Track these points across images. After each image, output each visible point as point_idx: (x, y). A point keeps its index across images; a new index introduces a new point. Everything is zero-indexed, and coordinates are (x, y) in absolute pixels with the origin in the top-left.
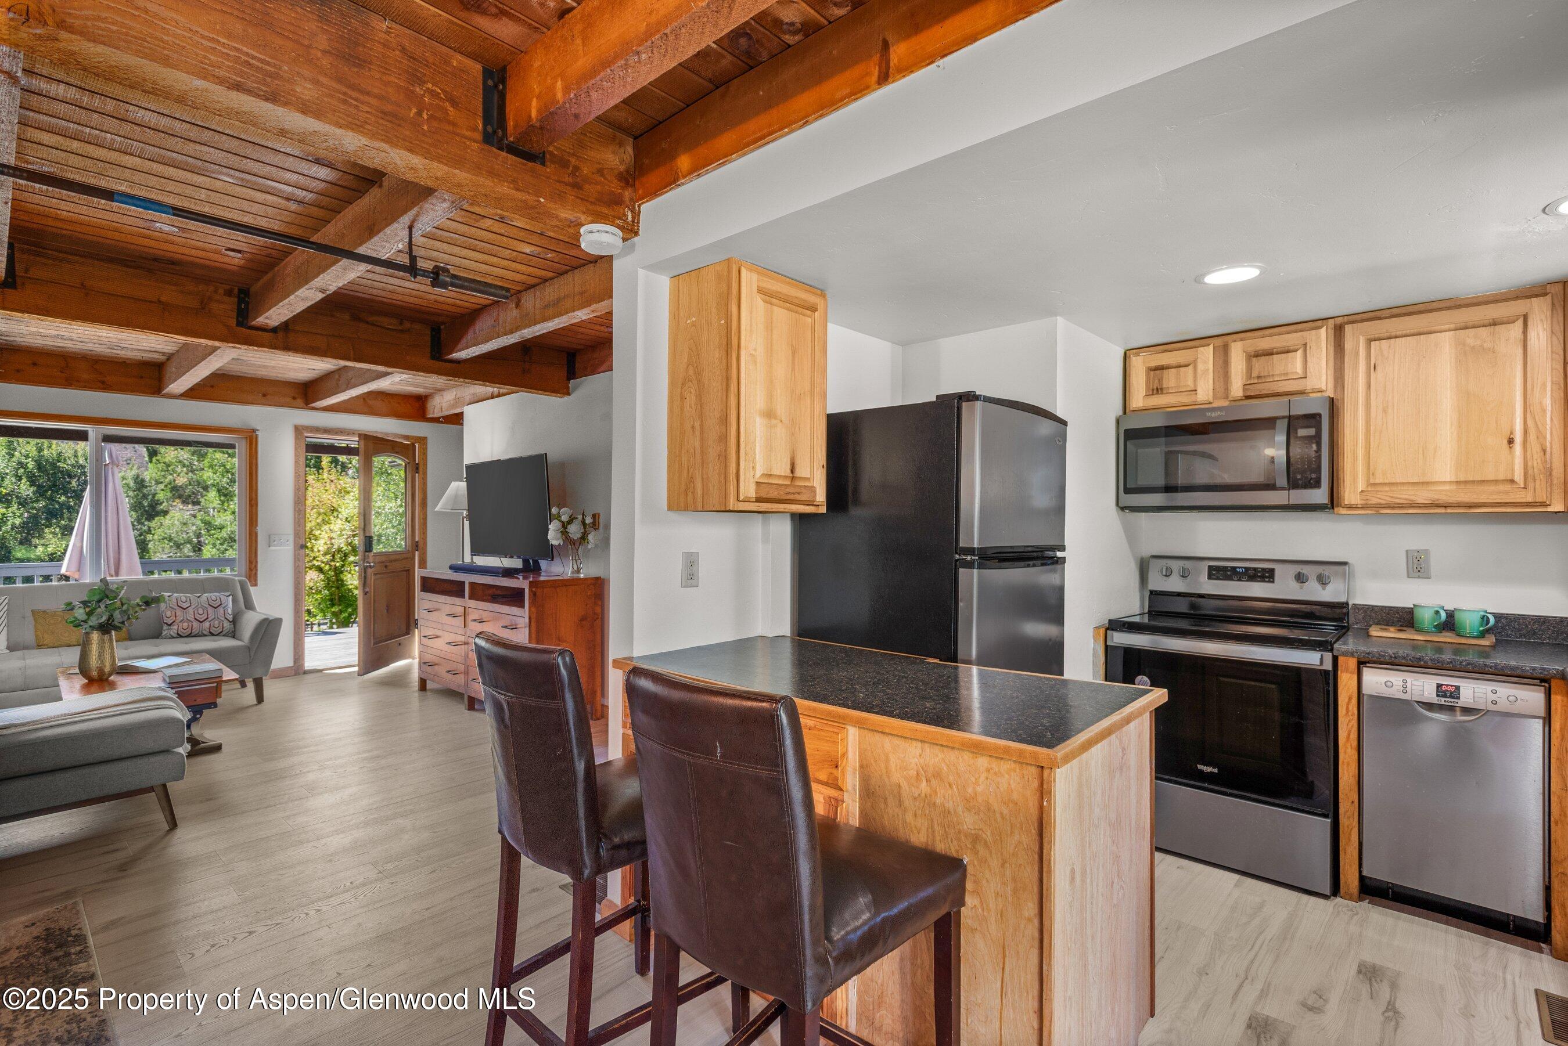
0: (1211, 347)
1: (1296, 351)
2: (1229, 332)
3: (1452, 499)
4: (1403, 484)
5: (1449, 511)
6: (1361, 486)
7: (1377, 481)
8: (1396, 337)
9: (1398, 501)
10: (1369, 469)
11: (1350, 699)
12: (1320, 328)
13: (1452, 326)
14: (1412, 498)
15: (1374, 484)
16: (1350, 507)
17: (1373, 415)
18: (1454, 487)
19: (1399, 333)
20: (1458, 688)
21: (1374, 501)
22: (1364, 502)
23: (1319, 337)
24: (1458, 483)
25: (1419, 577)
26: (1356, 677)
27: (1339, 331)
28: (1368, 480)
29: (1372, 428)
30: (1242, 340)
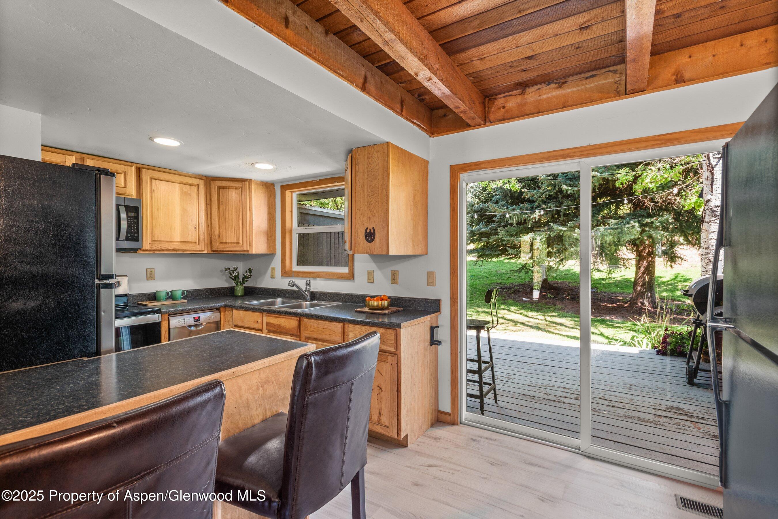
0: (74, 157)
1: (121, 174)
2: (81, 152)
3: (179, 248)
4: (164, 241)
5: (178, 252)
6: (149, 242)
7: (156, 239)
8: (161, 180)
9: (163, 248)
10: (152, 234)
11: (166, 332)
12: (132, 166)
13: (179, 182)
14: (167, 247)
15: (154, 241)
16: (145, 250)
17: (153, 211)
18: (179, 243)
19: (162, 179)
20: (199, 317)
21: (154, 248)
22: (150, 248)
23: (131, 170)
24: (181, 242)
25: (151, 280)
26: (168, 322)
27: (139, 171)
28: (152, 239)
29: (153, 217)
30: (92, 159)
